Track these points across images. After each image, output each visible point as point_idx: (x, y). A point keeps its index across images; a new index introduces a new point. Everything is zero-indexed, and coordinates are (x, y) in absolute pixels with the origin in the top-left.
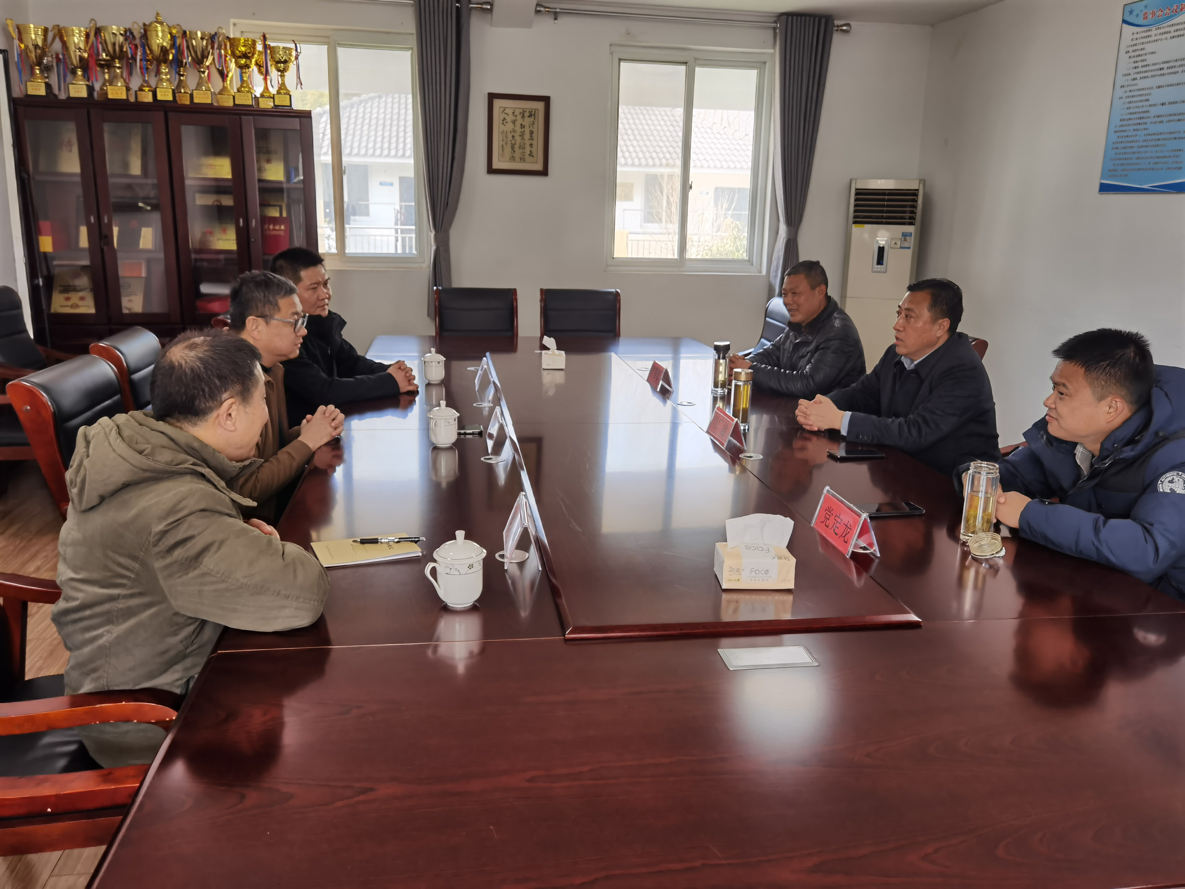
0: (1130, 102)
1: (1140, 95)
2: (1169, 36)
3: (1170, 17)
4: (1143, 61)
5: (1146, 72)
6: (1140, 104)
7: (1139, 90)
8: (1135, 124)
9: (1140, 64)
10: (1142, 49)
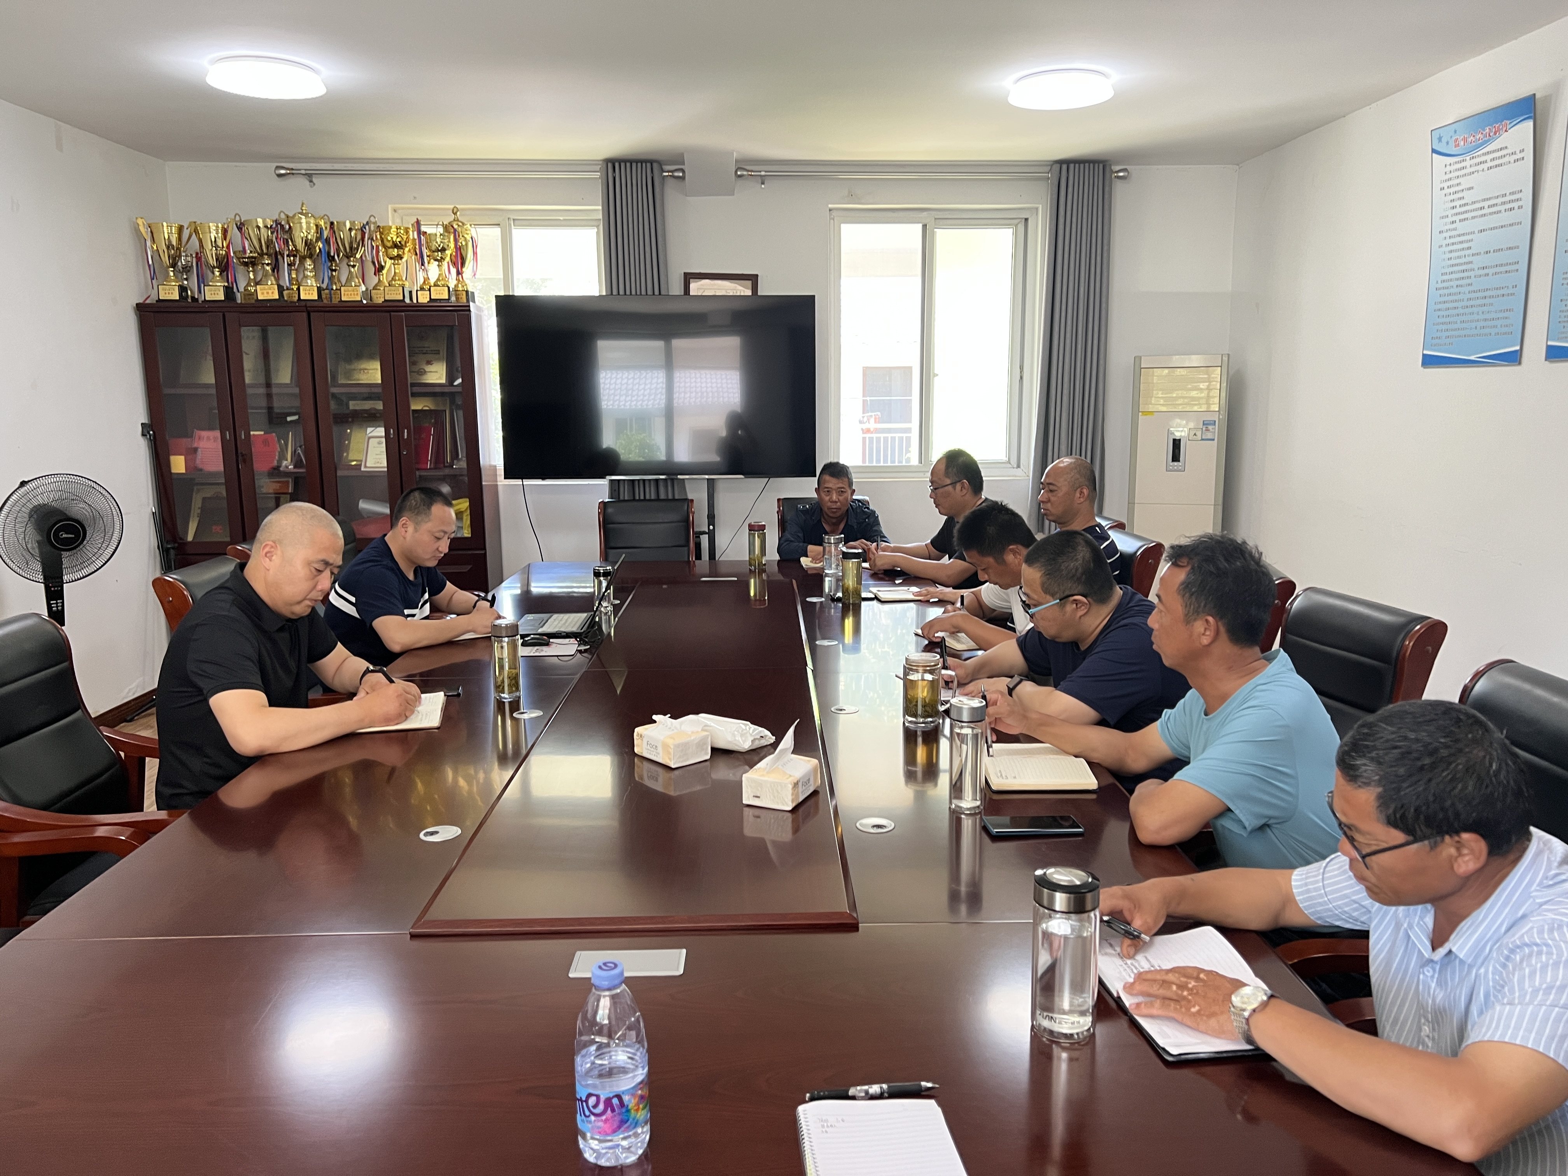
0: (1451, 252)
1: (1461, 242)
2: (1485, 166)
3: (1485, 143)
4: (1460, 199)
5: (1466, 212)
6: (1462, 253)
7: (1459, 236)
8: (1457, 279)
9: (1457, 203)
10: (1458, 185)
